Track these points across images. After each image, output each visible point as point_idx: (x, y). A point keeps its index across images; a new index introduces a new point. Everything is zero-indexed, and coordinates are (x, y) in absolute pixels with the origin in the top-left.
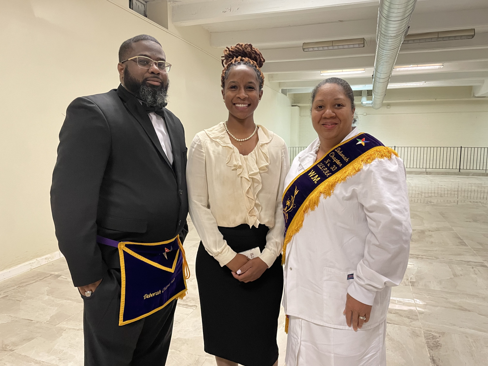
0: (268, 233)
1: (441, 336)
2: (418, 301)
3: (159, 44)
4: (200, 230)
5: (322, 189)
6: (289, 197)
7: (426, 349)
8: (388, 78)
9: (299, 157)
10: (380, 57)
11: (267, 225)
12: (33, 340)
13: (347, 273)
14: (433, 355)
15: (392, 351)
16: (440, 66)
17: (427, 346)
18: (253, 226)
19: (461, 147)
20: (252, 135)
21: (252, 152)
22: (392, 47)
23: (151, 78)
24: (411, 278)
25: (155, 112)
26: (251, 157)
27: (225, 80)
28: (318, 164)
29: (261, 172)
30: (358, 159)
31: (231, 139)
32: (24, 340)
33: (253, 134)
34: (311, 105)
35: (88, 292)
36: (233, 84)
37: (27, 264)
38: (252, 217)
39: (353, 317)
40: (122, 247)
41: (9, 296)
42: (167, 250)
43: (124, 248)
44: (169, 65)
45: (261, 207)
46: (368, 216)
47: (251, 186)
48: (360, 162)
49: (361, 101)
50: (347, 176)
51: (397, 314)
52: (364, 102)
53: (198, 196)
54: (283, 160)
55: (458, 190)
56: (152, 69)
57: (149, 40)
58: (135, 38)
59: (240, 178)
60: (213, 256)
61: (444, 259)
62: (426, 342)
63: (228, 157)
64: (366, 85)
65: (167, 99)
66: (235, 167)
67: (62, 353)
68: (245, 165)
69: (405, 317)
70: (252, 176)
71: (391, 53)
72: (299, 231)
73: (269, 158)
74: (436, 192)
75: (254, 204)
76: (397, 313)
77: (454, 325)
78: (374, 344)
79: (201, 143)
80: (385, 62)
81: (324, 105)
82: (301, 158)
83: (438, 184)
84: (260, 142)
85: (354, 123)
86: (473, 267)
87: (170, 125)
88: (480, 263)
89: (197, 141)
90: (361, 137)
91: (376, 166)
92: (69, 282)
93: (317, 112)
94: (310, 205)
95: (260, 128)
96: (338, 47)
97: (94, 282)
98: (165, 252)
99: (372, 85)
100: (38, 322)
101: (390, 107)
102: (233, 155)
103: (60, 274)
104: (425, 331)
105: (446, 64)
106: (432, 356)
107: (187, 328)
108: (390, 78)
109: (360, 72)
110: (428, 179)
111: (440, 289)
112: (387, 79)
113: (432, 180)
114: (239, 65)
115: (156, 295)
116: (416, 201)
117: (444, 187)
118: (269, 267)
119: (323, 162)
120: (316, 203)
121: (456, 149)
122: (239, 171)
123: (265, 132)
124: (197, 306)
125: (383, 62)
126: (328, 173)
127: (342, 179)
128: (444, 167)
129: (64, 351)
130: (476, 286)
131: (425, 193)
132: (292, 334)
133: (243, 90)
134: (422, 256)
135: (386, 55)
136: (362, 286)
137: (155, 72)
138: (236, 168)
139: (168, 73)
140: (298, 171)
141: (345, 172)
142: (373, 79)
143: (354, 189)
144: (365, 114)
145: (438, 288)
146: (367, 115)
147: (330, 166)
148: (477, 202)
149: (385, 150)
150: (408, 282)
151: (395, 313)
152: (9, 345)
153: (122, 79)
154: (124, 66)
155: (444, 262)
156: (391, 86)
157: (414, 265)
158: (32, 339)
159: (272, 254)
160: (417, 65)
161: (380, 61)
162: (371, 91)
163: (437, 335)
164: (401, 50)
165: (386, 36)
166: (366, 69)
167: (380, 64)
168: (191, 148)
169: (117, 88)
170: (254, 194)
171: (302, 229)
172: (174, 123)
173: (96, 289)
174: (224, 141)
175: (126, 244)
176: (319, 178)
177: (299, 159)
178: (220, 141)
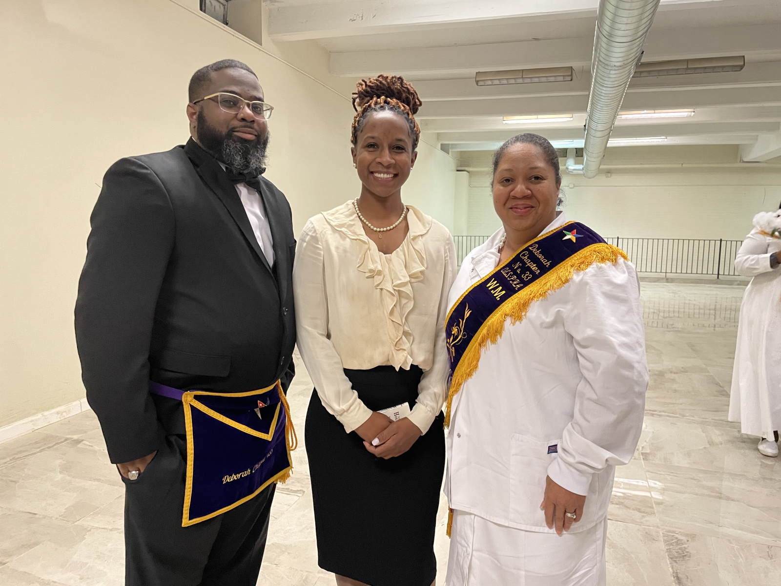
0: (423, 378)
1: (690, 540)
2: (654, 483)
3: (253, 75)
4: (313, 370)
5: (508, 310)
6: (456, 321)
7: (667, 561)
8: (609, 130)
9: (472, 258)
10: (597, 98)
11: (420, 367)
12: (37, 546)
13: (548, 444)
14: (678, 571)
15: (613, 564)
16: (689, 114)
17: (668, 556)
18: (401, 368)
19: (721, 240)
20: (398, 222)
21: (398, 249)
22: (616, 83)
23: (241, 129)
24: (643, 447)
25: (245, 182)
26: (397, 256)
27: (359, 133)
28: (502, 269)
29: (413, 280)
30: (565, 263)
31: (365, 228)
32: (23, 546)
33: (400, 220)
35: (134, 472)
36: (372, 141)
37: (27, 421)
38: (400, 351)
39: (557, 514)
40: (188, 399)
42: (261, 405)
43: (191, 401)
44: (269, 108)
45: (412, 338)
46: (581, 354)
47: (396, 303)
48: (569, 269)
49: (565, 165)
50: (548, 289)
51: (620, 504)
52: (570, 167)
53: (312, 319)
54: (448, 262)
55: (715, 308)
56: (243, 113)
57: (238, 67)
58: (215, 64)
59: (378, 290)
60: (335, 414)
61: (694, 417)
62: (667, 549)
63: (360, 256)
64: (575, 141)
66: (371, 273)
67: (85, 568)
68: (387, 271)
69: (633, 510)
70: (398, 287)
71: (614, 92)
72: (473, 375)
73: (425, 259)
74: (682, 310)
75: (401, 332)
76: (620, 502)
77: (711, 523)
78: (588, 555)
79: (317, 234)
80: (605, 106)
81: (513, 178)
82: (475, 258)
83: (685, 297)
84: (411, 233)
85: (559, 205)
87: (270, 204)
89: (310, 231)
90: (571, 227)
91: (594, 275)
92: (96, 452)
93: (502, 188)
94: (490, 334)
95: (410, 210)
96: (531, 81)
97: (144, 456)
98: (258, 407)
99: (584, 141)
100: (44, 517)
101: (611, 176)
102: (368, 254)
103: (82, 438)
104: (665, 533)
105: (698, 110)
106: (677, 573)
107: (289, 528)
108: (612, 130)
109: (565, 120)
110: (669, 290)
111: (688, 466)
112: (607, 132)
113: (675, 292)
114: (381, 110)
115: (243, 476)
116: (650, 324)
117: (694, 302)
118: (424, 433)
119: (509, 265)
120: (498, 331)
121: (712, 243)
122: (378, 279)
123: (416, 213)
124: (304, 492)
125: (602, 105)
126: (518, 284)
127: (540, 294)
128: (694, 271)
129: (89, 564)
131: (664, 311)
132: (459, 539)
133: (387, 151)
134: (660, 412)
135: (606, 95)
136: (570, 465)
137: (247, 119)
138: (373, 274)
139: (267, 120)
140: (470, 280)
141: (544, 284)
142: (585, 131)
143: (559, 311)
144: (572, 186)
145: (684, 464)
146: (575, 188)
147: (522, 272)
149: (607, 250)
150: (639, 454)
151: (617, 503)
153: (193, 129)
154: (197, 108)
155: (694, 422)
156: (614, 142)
158: (36, 544)
159: (429, 412)
160: (653, 111)
161: (597, 103)
162: (581, 149)
163: (684, 538)
164: (631, 86)
165: (607, 65)
166: (574, 115)
167: (597, 109)
168: (301, 241)
169: (185, 144)
170: (401, 315)
171: (477, 372)
172: (276, 201)
173: (147, 467)
174: (354, 230)
175: (195, 395)
176: (504, 292)
177: (472, 261)
178: (348, 231)
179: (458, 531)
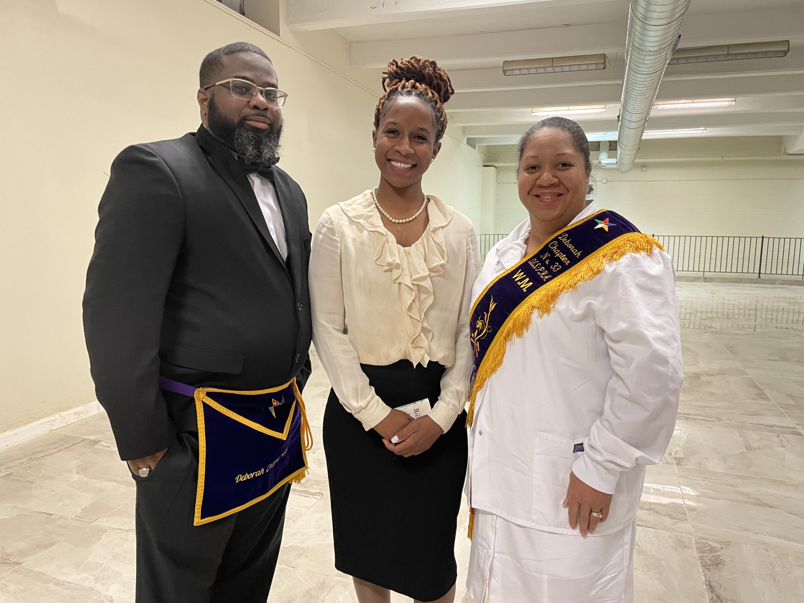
0: (444, 376)
1: (724, 547)
2: (688, 491)
3: (267, 60)
4: (331, 369)
5: (535, 302)
6: (480, 314)
7: (699, 569)
8: (643, 121)
9: (497, 249)
10: (632, 86)
11: (441, 363)
12: (53, 547)
13: (574, 442)
14: (711, 579)
15: (643, 571)
16: (730, 103)
17: (701, 564)
18: (419, 365)
19: (763, 237)
20: (418, 213)
21: (417, 242)
22: (651, 69)
23: (253, 117)
24: (676, 452)
25: (259, 173)
26: (416, 249)
28: (529, 260)
29: (433, 274)
30: (596, 253)
31: (383, 219)
32: (38, 546)
33: (420, 211)
34: (517, 164)
35: (144, 469)
36: (393, 127)
37: (44, 421)
38: (417, 349)
39: (582, 514)
40: (201, 396)
41: (14, 474)
42: (275, 403)
43: (203, 398)
44: (283, 95)
45: (431, 334)
46: (612, 349)
47: (415, 298)
48: (601, 260)
49: (598, 159)
50: (579, 281)
51: (651, 510)
52: (603, 161)
53: (329, 313)
54: (470, 255)
55: (756, 308)
56: (255, 101)
57: (251, 51)
58: (227, 47)
59: (397, 285)
60: (353, 412)
61: (731, 421)
62: (700, 557)
63: (378, 249)
64: (608, 133)
65: (279, 152)
66: (389, 266)
67: (100, 569)
68: (405, 265)
69: (665, 516)
70: (417, 282)
71: (648, 79)
72: (497, 370)
73: (446, 252)
74: (720, 310)
75: (420, 329)
76: (652, 508)
77: (746, 530)
78: (615, 558)
79: (333, 225)
80: (640, 95)
81: (538, 164)
82: (500, 250)
83: (724, 297)
84: (432, 225)
85: (589, 193)
86: (778, 435)
87: (283, 193)
88: (792, 429)
89: (327, 222)
90: (602, 216)
91: (628, 266)
92: (113, 453)
93: (527, 175)
94: (516, 328)
95: (431, 201)
96: (561, 69)
97: (154, 453)
98: (272, 405)
99: (617, 133)
100: (61, 517)
101: (646, 170)
102: (386, 246)
103: (98, 439)
104: (698, 540)
105: (739, 99)
106: (709, 581)
107: (307, 530)
108: (647, 121)
109: (598, 111)
110: (707, 290)
111: (723, 471)
112: (642, 123)
113: (713, 291)
114: (407, 95)
115: (256, 476)
116: (687, 325)
117: (735, 303)
118: (445, 432)
119: (537, 256)
120: (524, 324)
121: (754, 240)
122: (396, 273)
123: (437, 202)
124: (323, 494)
125: (636, 94)
126: (546, 275)
127: (570, 285)
128: (734, 270)
129: (104, 566)
130: (784, 466)
131: (701, 312)
132: (480, 540)
134: (695, 415)
135: (641, 83)
136: (598, 463)
137: (259, 107)
138: (391, 267)
139: (281, 107)
140: (495, 273)
141: (575, 275)
142: (619, 122)
143: (590, 303)
144: (604, 181)
145: (720, 468)
146: (608, 183)
147: (550, 264)
148: (787, 328)
149: (641, 240)
150: (672, 459)
151: (648, 508)
152: (12, 555)
153: (204, 116)
154: (208, 95)
155: (730, 425)
156: (649, 134)
157: (681, 430)
158: (52, 544)
159: (451, 410)
160: (691, 101)
161: (630, 92)
162: (615, 142)
163: (718, 546)
164: (667, 74)
165: (641, 50)
166: (607, 105)
167: (632, 98)
168: (317, 233)
169: (196, 131)
170: (420, 311)
171: (501, 367)
172: (290, 192)
173: (157, 465)
174: (372, 222)
175: (207, 392)
176: (531, 284)
177: (497, 252)
178: (366, 223)
179: (479, 532)
